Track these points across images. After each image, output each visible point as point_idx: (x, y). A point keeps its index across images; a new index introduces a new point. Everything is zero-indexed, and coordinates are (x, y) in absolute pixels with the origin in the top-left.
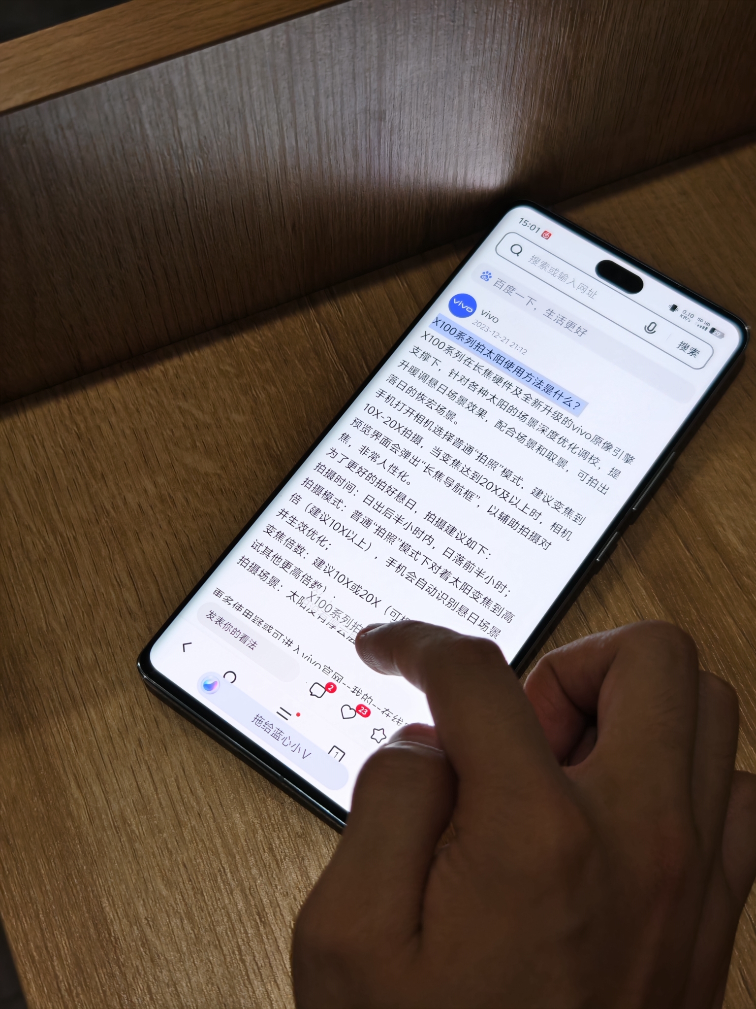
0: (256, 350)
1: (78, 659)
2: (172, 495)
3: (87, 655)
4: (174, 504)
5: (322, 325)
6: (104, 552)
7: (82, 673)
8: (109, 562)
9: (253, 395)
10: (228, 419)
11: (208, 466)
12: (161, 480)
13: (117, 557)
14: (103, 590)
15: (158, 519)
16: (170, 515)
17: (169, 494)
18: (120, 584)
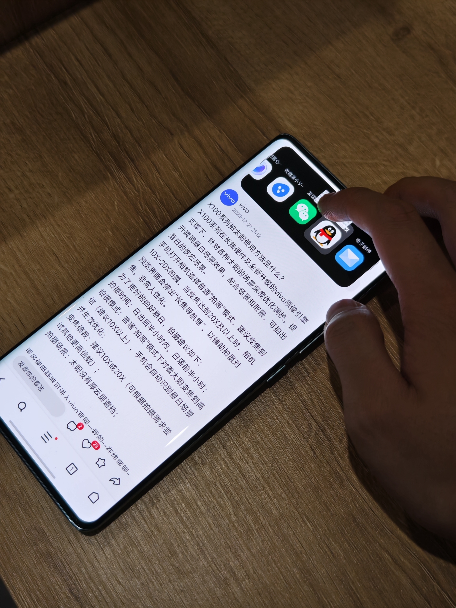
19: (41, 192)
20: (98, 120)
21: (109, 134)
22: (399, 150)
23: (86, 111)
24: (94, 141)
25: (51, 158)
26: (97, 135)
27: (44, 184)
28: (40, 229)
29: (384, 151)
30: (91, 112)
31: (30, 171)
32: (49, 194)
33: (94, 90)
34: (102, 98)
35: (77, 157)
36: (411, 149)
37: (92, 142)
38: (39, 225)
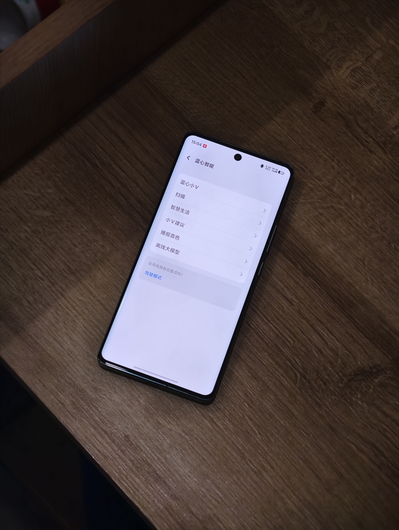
0: (46, 161)
1: (28, 301)
2: (37, 229)
3: (30, 298)
4: (39, 232)
5: (68, 142)
6: (20, 259)
7: (32, 305)
8: (24, 262)
9: (52, 180)
10: (46, 192)
11: (47, 213)
12: (30, 225)
13: (26, 259)
14: (26, 273)
15: (35, 240)
16: (40, 237)
17: (36, 229)
18: (32, 269)
19: (97, 245)
20: (125, 190)
21: (134, 200)
22: (327, 191)
23: (115, 185)
24: (125, 205)
25: (98, 220)
26: (126, 201)
27: (98, 239)
28: (101, 270)
29: (317, 192)
30: (119, 185)
31: (86, 231)
32: (103, 246)
33: (117, 169)
34: (123, 174)
35: (116, 219)
36: (335, 189)
37: (124, 206)
38: (100, 267)
